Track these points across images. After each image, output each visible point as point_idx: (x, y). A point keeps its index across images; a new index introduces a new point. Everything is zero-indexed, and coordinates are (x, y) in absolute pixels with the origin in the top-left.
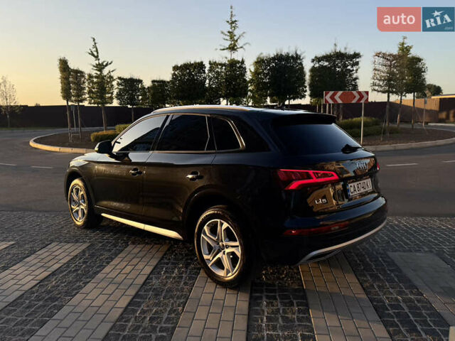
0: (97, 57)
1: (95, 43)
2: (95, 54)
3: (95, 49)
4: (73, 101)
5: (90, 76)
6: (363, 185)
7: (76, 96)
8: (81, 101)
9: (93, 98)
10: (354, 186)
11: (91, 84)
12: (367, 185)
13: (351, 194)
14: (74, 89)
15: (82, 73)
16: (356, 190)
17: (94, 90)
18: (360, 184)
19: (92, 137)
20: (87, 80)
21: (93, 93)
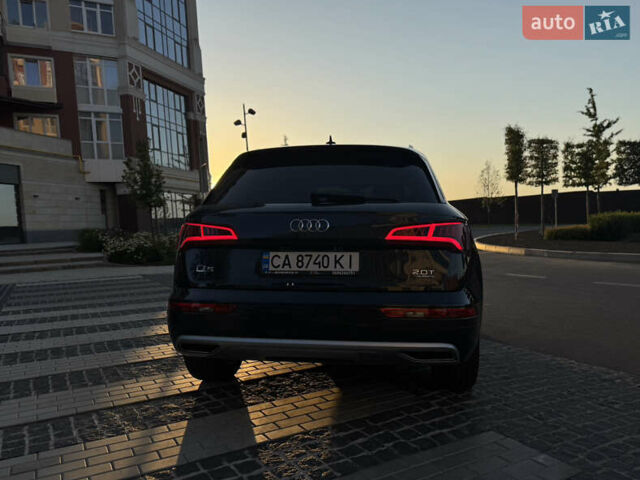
0: (593, 116)
1: (592, 96)
2: (592, 110)
3: (591, 105)
4: (530, 183)
5: (568, 146)
6: (320, 259)
7: (539, 176)
8: (547, 183)
9: (571, 178)
10: (287, 257)
11: (569, 157)
12: (337, 262)
13: (271, 268)
14: (535, 166)
15: (551, 142)
16: (289, 264)
17: (574, 166)
18: (311, 256)
19: (546, 233)
20: (563, 152)
21: (572, 170)
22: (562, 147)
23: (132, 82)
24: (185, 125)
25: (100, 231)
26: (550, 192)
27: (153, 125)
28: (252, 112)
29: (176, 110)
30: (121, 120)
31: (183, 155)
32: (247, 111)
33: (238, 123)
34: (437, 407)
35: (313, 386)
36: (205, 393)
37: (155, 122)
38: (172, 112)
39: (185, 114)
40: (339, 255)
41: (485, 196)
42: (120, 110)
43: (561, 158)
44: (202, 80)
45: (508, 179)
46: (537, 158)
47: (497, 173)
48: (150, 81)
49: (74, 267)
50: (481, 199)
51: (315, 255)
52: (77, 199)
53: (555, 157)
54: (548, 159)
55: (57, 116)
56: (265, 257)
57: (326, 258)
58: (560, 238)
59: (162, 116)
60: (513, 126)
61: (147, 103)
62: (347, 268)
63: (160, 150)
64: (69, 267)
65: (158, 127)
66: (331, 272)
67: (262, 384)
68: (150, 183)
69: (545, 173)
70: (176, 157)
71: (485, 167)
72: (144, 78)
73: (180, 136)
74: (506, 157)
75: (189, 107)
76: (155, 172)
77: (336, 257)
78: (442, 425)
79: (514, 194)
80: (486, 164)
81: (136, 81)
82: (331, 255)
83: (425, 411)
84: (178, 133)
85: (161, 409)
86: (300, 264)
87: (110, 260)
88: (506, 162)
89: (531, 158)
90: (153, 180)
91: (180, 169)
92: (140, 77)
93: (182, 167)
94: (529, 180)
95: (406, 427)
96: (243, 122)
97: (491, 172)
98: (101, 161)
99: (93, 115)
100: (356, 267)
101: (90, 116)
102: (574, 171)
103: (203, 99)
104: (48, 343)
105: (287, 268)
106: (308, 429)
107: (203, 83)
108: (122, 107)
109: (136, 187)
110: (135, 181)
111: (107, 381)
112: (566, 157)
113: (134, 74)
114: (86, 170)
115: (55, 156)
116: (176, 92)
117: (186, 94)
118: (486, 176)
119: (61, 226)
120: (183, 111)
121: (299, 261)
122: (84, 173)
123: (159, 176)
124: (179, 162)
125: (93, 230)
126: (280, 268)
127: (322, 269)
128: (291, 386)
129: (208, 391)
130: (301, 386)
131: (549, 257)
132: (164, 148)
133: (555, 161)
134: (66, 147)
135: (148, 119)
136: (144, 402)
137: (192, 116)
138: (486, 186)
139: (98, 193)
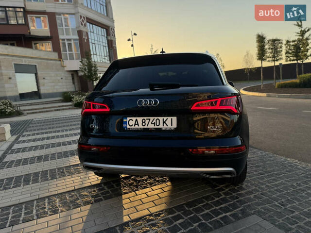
0: (300, 26)
2: (300, 23)
4: (268, 61)
5: (288, 42)
6: (155, 121)
7: (273, 57)
8: (277, 60)
9: (289, 57)
10: (136, 120)
11: (288, 47)
12: (164, 122)
13: (128, 127)
14: (271, 53)
15: (279, 40)
16: (138, 124)
17: (290, 51)
18: (150, 119)
19: (276, 85)
20: (285, 45)
21: (289, 53)
22: (284, 42)
23: (82, 24)
24: (106, 42)
25: (71, 92)
26: (278, 64)
27: (92, 43)
28: (135, 34)
29: (102, 35)
30: (78, 42)
31: (107, 56)
32: (133, 34)
33: (129, 40)
34: (223, 196)
35: (158, 181)
36: (103, 185)
37: (93, 42)
38: (101, 37)
39: (107, 37)
40: (165, 118)
41: (247, 67)
42: (78, 38)
43: (284, 48)
44: (113, 21)
45: (258, 59)
46: (272, 49)
47: (252, 56)
48: (90, 23)
49: (60, 110)
50: (245, 69)
51: (152, 118)
52: (62, 78)
53: (281, 47)
54: (277, 49)
55: (51, 42)
56: (125, 120)
57: (158, 121)
58: (283, 87)
59: (96, 39)
60: (260, 34)
61: (89, 34)
62: (170, 126)
63: (96, 54)
64: (57, 110)
65: (95, 44)
66: (161, 128)
67: (132, 179)
68: (92, 70)
69: (276, 55)
70: (104, 57)
71: (246, 54)
72: (87, 22)
73: (105, 47)
74: (257, 49)
75: (108, 34)
76: (93, 65)
77: (163, 119)
78: (226, 210)
79: (261, 66)
80: (247, 52)
81: (83, 24)
82: (161, 119)
83: (217, 199)
84: (104, 46)
85: (80, 195)
86: (144, 124)
87: (75, 106)
88: (257, 51)
89: (269, 48)
90: (93, 69)
91: (105, 62)
92: (85, 22)
93: (107, 61)
94: (268, 59)
95: (206, 211)
96: (131, 39)
97: (249, 56)
98: (71, 61)
99: (66, 40)
100: (175, 125)
101: (64, 41)
102: (290, 54)
103: (114, 30)
104: (37, 153)
105: (136, 126)
106: (152, 212)
107: (114, 22)
108: (79, 36)
109: (86, 72)
110: (85, 69)
111: (58, 177)
112: (287, 47)
113: (83, 20)
114: (65, 65)
115: (51, 60)
116: (102, 27)
117: (106, 28)
118: (246, 58)
119: (55, 91)
120: (106, 36)
121: (143, 122)
122: (64, 67)
123: (95, 67)
124: (105, 59)
125: (68, 92)
126: (133, 127)
127: (156, 127)
128: (146, 180)
129: (105, 184)
130: (152, 181)
131: (278, 97)
132: (98, 54)
133: (281, 49)
134: (55, 55)
135: (90, 40)
136: (72, 191)
137: (109, 38)
138: (247, 63)
139: (71, 76)
